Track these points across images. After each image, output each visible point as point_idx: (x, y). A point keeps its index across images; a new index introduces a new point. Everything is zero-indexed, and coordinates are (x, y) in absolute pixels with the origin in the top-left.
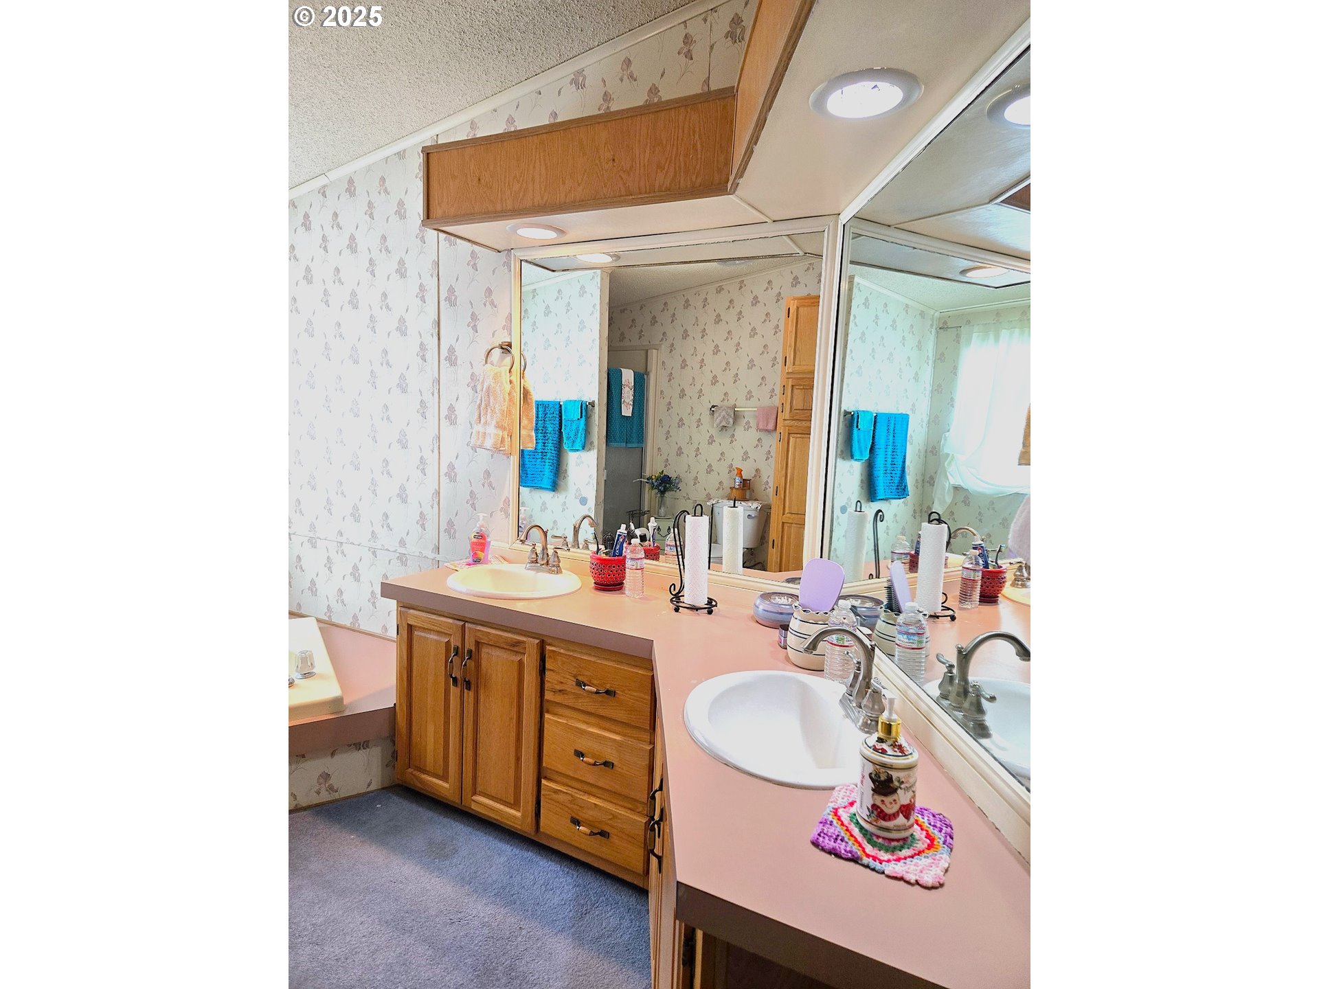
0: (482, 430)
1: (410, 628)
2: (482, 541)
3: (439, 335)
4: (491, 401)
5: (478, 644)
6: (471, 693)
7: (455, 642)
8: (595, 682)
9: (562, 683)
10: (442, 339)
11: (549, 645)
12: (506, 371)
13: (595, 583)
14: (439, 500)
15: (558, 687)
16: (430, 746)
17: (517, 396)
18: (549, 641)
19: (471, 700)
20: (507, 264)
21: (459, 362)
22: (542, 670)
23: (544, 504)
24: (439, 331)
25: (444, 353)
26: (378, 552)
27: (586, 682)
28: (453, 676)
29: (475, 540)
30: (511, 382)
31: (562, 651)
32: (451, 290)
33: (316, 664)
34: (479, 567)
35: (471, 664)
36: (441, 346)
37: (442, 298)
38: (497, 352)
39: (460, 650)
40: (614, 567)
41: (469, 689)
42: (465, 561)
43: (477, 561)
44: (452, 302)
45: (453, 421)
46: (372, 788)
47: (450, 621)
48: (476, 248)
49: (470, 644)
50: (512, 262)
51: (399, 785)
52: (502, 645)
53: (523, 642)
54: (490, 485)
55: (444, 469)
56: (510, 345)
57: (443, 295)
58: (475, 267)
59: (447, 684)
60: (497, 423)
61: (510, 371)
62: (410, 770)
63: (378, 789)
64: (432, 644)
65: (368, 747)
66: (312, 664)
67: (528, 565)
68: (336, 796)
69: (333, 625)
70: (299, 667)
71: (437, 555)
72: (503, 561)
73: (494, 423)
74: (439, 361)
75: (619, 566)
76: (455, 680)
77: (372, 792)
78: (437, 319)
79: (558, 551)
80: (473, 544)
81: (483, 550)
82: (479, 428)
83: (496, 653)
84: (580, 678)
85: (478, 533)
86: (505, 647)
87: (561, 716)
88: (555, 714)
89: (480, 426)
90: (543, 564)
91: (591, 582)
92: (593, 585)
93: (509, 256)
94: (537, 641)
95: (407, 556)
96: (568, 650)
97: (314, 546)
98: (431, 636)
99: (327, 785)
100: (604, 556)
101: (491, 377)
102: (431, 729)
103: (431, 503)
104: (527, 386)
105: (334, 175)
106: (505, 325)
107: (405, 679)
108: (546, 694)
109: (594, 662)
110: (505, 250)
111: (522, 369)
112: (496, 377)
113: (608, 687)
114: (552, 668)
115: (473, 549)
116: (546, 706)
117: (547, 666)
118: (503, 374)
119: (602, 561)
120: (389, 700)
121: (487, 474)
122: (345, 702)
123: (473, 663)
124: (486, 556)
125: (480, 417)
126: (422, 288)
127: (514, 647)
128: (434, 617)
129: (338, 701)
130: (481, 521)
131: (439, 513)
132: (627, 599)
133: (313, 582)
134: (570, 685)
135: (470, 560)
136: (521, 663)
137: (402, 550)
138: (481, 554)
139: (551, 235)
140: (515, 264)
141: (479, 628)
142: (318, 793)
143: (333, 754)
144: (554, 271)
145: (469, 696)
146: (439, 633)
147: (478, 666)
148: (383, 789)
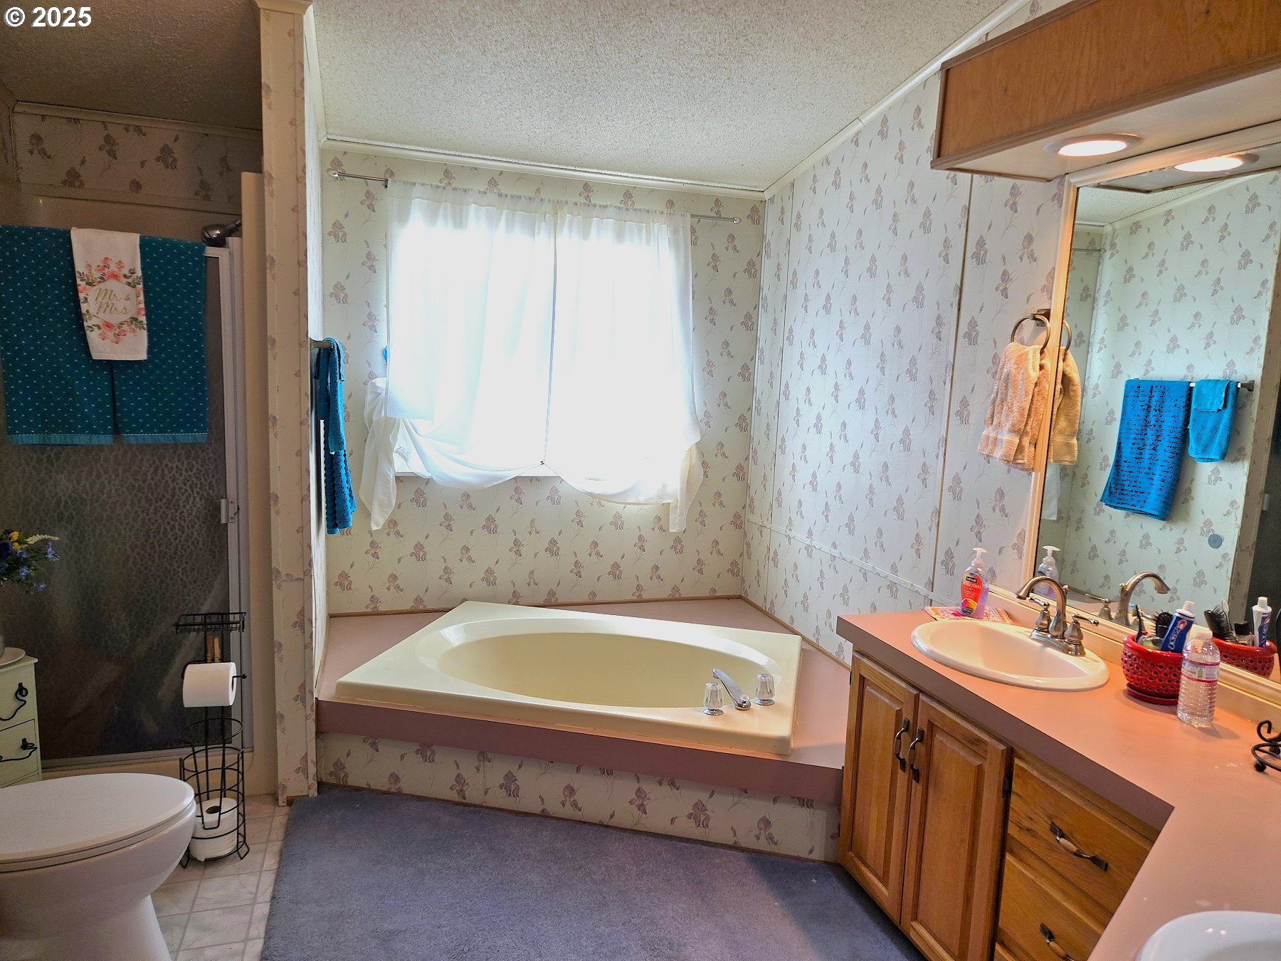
0: (992, 435)
1: (862, 680)
2: (976, 586)
3: (959, 304)
4: (1009, 395)
5: (931, 725)
6: (920, 787)
7: (907, 715)
8: (1079, 837)
9: (1031, 819)
10: (962, 310)
11: (1021, 758)
12: (1034, 352)
13: (1129, 685)
14: (938, 522)
15: (1026, 824)
16: (872, 836)
17: (1048, 387)
18: (1021, 752)
19: (919, 795)
20: (1058, 198)
21: (980, 340)
22: (1007, 792)
23: (1146, 536)
24: (960, 300)
25: (964, 328)
26: (869, 575)
27: (1065, 831)
28: (901, 756)
29: (967, 583)
30: (1041, 367)
31: (1035, 773)
32: (981, 243)
33: (776, 692)
34: (967, 620)
35: (921, 748)
36: (961, 319)
37: (968, 255)
38: (1029, 325)
39: (911, 726)
40: (1161, 667)
41: (918, 781)
42: (953, 608)
43: (966, 612)
44: (980, 259)
45: (964, 420)
46: (813, 856)
47: (903, 685)
48: (1018, 182)
49: (922, 724)
50: (1065, 192)
51: (839, 865)
52: (959, 737)
53: (985, 743)
54: (1003, 510)
55: (948, 482)
56: (1047, 314)
57: (971, 249)
58: (1014, 208)
59: (894, 764)
60: (1013, 425)
61: (1042, 352)
62: (851, 854)
63: (821, 861)
64: (883, 708)
65: (812, 806)
66: (771, 691)
67: (1035, 633)
68: (775, 849)
69: (819, 650)
70: (758, 690)
71: (930, 592)
72: (1006, 618)
73: (1008, 426)
74: (956, 339)
75: (1171, 668)
76: (903, 762)
77: (813, 861)
78: (959, 284)
79: (1080, 621)
80: (964, 587)
81: (976, 600)
82: (989, 431)
83: (950, 744)
84: (1058, 823)
85: (972, 574)
86: (962, 741)
87: (1029, 866)
88: (1021, 860)
89: (991, 428)
90: (1056, 637)
91: (1123, 683)
92: (1126, 687)
93: (1061, 184)
94: (1002, 747)
95: (898, 586)
96: (1045, 775)
97: (810, 555)
98: (883, 698)
99: (767, 833)
100: (1150, 647)
101: (1013, 361)
102: (874, 815)
103: (930, 524)
104: (1068, 371)
105: (867, 118)
106: (1045, 286)
107: (853, 739)
108: (1009, 826)
109: (1078, 807)
110: (1056, 178)
111: (1063, 348)
112: (1021, 359)
113: (1097, 852)
114: (1020, 793)
115: (963, 596)
116: (1009, 844)
117: (1015, 787)
118: (1030, 356)
119: (1142, 653)
120: (837, 761)
121: (1001, 494)
122: (792, 745)
123: (923, 748)
124: (981, 608)
125: (992, 416)
126: (947, 244)
127: (973, 743)
128: (887, 675)
129: (782, 742)
130: (976, 558)
131: (937, 539)
132: (1177, 724)
133: (805, 596)
134: (1042, 827)
135: (959, 608)
136: (980, 770)
137: (892, 577)
138: (973, 605)
139: (1117, 146)
140: (1069, 192)
141: (934, 705)
142: (758, 838)
143: (775, 801)
144: (1148, 192)
145: (918, 789)
146: (891, 697)
147: (929, 753)
148: (826, 863)
